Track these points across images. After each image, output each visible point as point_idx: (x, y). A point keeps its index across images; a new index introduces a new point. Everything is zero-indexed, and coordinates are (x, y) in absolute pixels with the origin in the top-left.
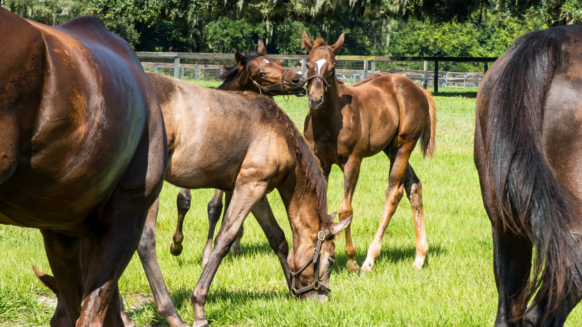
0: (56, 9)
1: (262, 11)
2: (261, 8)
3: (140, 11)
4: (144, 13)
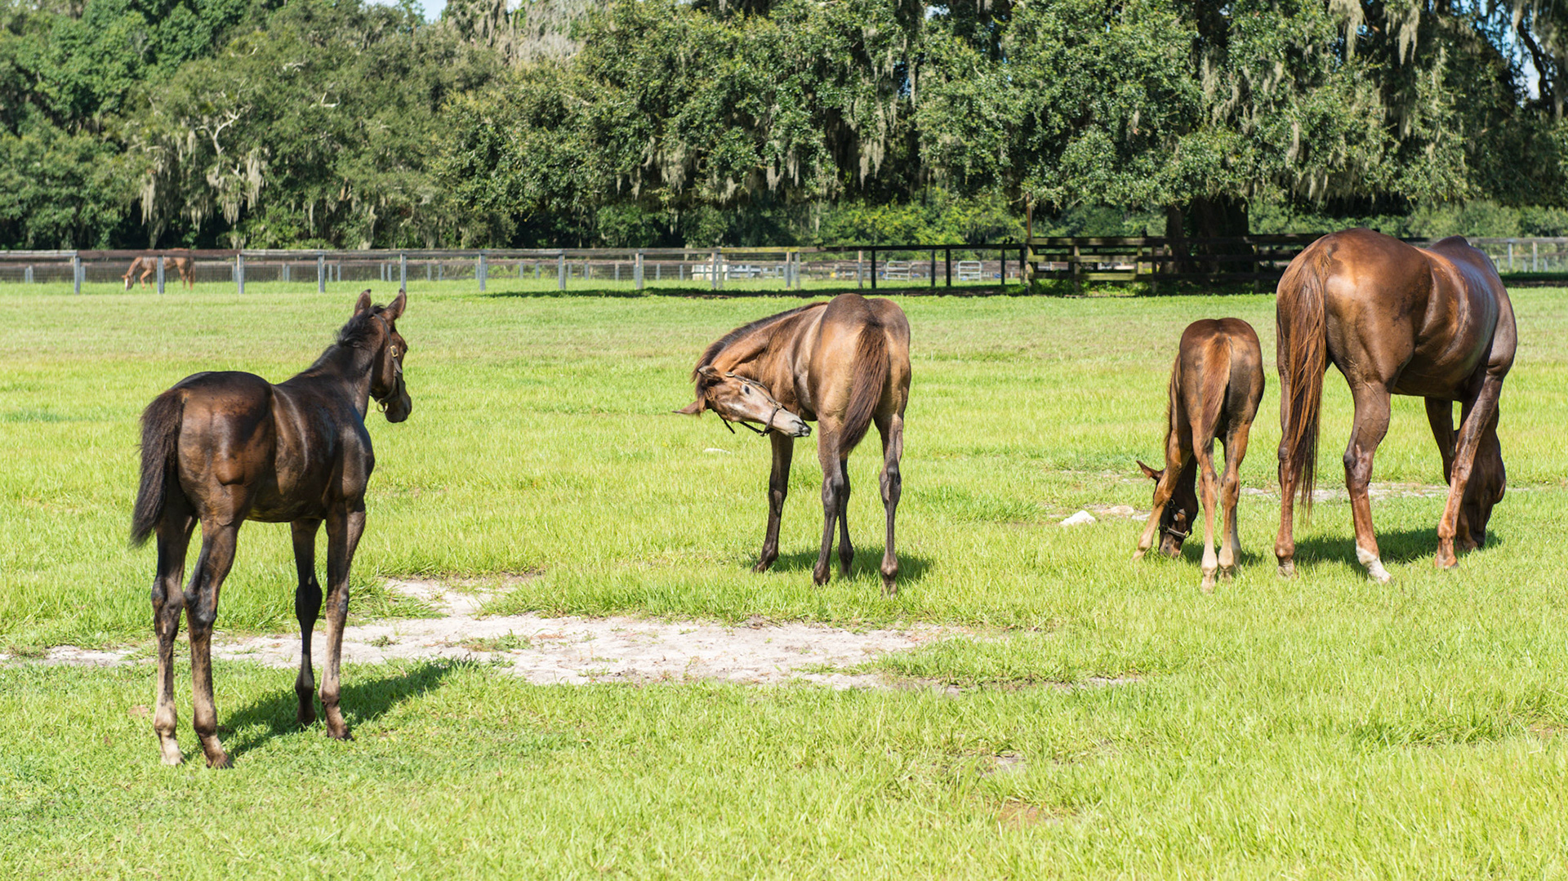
0: (414, 198)
1: (662, 198)
2: (660, 194)
3: (515, 202)
4: (519, 204)
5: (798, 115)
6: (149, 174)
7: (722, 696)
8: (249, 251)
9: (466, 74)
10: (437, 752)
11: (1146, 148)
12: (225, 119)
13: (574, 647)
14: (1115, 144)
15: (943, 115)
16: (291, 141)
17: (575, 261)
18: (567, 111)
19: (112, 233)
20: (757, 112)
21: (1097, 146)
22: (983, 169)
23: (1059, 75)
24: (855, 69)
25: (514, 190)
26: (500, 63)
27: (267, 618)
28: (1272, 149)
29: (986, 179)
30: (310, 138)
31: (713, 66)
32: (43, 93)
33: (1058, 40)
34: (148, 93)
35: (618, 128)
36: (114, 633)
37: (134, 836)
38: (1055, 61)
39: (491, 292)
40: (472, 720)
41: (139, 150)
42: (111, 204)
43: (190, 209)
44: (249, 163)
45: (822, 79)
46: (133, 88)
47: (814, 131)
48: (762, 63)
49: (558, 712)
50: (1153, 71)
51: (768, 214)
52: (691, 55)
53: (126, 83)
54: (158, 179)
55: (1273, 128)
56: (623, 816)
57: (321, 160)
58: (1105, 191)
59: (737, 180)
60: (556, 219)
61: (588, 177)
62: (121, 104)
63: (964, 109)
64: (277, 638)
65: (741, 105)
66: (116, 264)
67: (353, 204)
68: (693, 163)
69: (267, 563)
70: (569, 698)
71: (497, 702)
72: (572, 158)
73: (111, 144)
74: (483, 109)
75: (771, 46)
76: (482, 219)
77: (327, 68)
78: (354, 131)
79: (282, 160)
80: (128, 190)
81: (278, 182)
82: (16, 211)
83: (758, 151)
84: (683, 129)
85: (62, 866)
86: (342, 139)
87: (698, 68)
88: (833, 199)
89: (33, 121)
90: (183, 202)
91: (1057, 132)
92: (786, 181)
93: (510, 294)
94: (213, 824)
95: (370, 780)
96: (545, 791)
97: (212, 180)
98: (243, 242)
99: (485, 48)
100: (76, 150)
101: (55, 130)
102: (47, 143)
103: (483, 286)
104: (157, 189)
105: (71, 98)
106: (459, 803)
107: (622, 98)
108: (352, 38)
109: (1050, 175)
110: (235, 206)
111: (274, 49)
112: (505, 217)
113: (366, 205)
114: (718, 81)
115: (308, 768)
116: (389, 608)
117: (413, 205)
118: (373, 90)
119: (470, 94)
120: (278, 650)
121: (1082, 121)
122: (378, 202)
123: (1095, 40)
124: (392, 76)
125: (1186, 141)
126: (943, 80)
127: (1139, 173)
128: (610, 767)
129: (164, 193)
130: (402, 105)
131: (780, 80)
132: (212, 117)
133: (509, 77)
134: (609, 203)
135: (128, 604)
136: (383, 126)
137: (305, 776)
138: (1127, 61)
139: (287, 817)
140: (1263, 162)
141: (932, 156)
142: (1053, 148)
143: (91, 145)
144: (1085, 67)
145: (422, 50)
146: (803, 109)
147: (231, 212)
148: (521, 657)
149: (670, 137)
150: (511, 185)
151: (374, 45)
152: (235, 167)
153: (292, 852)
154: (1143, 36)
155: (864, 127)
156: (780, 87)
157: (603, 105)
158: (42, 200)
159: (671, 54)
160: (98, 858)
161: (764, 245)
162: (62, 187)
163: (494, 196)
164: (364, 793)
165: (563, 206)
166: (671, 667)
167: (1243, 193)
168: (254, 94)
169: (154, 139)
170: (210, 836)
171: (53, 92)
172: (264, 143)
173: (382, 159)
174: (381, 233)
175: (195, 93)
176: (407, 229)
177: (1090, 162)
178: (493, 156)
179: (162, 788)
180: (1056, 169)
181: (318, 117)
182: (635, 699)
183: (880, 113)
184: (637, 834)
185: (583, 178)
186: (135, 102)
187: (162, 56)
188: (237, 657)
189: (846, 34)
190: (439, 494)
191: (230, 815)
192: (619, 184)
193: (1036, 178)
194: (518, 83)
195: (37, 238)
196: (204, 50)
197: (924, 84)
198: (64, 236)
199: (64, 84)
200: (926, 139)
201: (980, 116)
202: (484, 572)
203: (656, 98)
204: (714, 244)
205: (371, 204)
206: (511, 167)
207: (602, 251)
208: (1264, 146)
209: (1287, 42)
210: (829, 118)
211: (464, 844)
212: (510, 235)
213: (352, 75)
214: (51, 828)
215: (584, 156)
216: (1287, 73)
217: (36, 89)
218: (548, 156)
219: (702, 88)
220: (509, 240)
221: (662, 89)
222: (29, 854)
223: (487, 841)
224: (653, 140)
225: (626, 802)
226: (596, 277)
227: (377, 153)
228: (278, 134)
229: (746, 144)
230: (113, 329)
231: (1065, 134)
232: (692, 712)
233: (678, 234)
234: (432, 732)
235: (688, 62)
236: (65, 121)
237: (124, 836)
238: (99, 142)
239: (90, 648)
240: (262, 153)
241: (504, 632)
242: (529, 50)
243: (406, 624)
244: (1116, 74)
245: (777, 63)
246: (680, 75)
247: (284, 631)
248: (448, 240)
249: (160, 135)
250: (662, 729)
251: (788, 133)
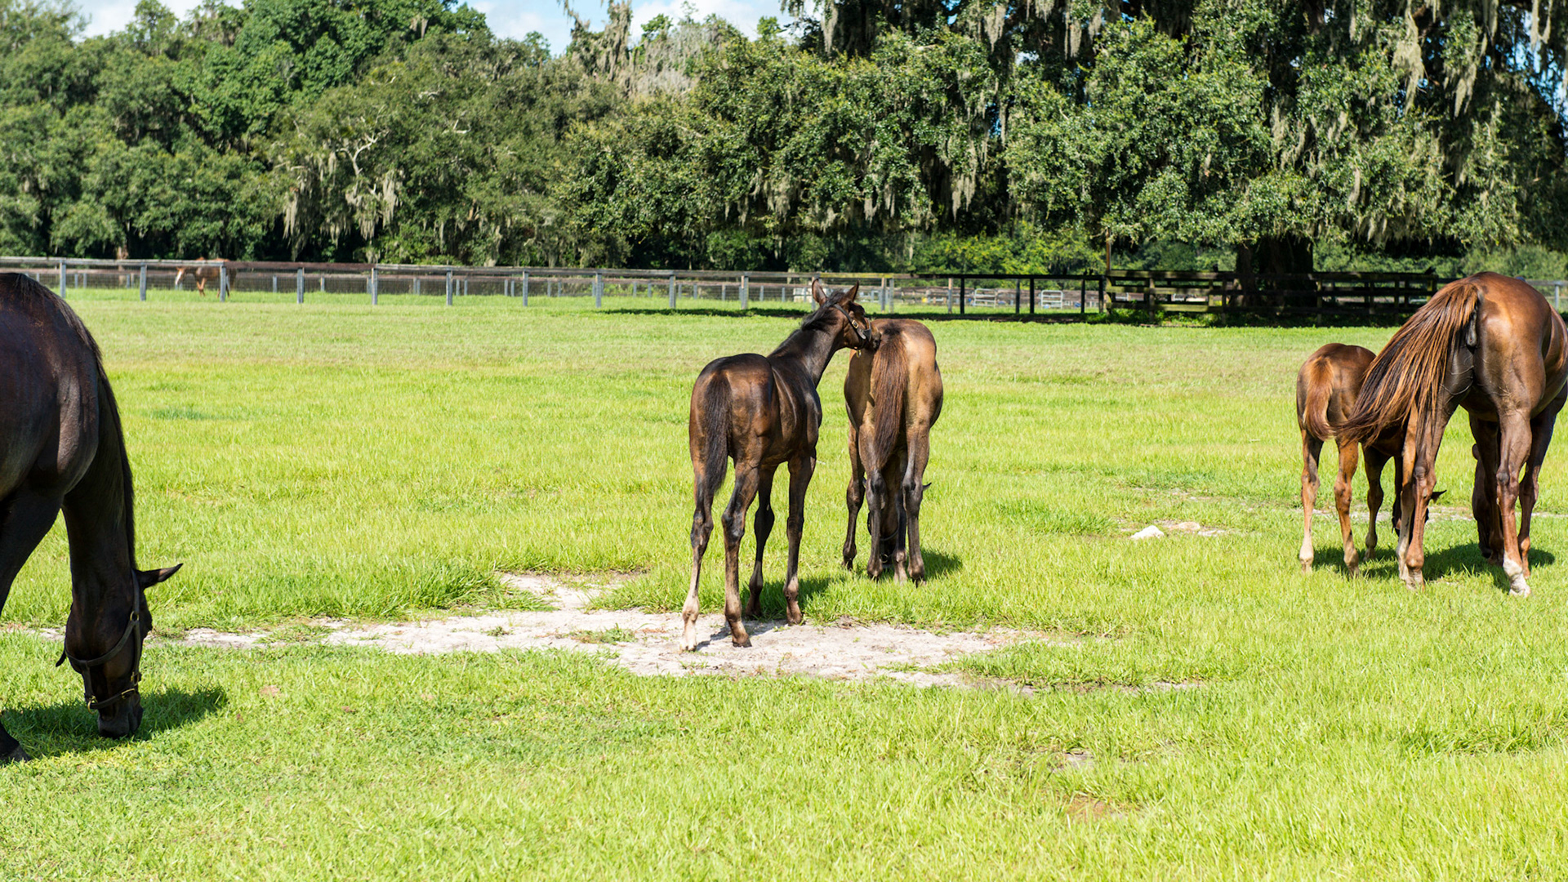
0: (537, 220)
1: (767, 226)
2: (765, 221)
3: (630, 226)
4: (634, 227)
5: (895, 150)
6: (292, 192)
7: (812, 690)
8: (383, 266)
9: (588, 106)
10: (545, 736)
11: (1217, 189)
12: (364, 142)
13: (675, 641)
14: (1190, 185)
15: (1029, 154)
16: (424, 164)
17: (684, 282)
18: (681, 142)
19: (256, 246)
20: (857, 147)
21: (1172, 186)
22: (1066, 204)
23: (1138, 119)
24: (949, 109)
25: (629, 215)
26: (620, 96)
27: (391, 608)
28: (1336, 194)
29: (1070, 215)
30: (441, 162)
31: (818, 104)
32: (196, 115)
33: (1138, 86)
34: (293, 117)
35: (728, 159)
36: (249, 617)
37: (262, 807)
38: (1135, 106)
39: (607, 309)
40: (579, 707)
41: (283, 170)
42: (256, 218)
43: (329, 225)
44: (385, 184)
45: (918, 118)
46: (279, 111)
47: (910, 166)
48: (863, 102)
49: (660, 701)
50: (1225, 117)
51: (865, 242)
52: (797, 93)
53: (273, 107)
54: (300, 196)
55: (1336, 174)
56: (717, 801)
57: (452, 182)
58: (1177, 228)
59: (837, 210)
60: (668, 242)
61: (699, 204)
62: (268, 127)
63: (1049, 149)
64: (400, 625)
65: (843, 140)
66: (260, 275)
67: (481, 224)
68: (797, 193)
69: (392, 556)
70: (669, 689)
71: (602, 691)
72: (684, 186)
73: (258, 163)
74: (603, 137)
75: (871, 86)
76: (600, 241)
77: (459, 96)
78: (483, 156)
79: (416, 182)
80: (273, 206)
81: (412, 202)
82: (168, 223)
83: (857, 183)
84: (788, 161)
85: (194, 833)
86: (472, 163)
87: (803, 105)
88: (925, 229)
89: (186, 140)
90: (323, 218)
91: (1135, 172)
92: (882, 212)
93: (624, 311)
94: (335, 797)
95: (483, 761)
96: (645, 775)
97: (350, 199)
98: (378, 256)
99: (606, 82)
100: (225, 168)
101: (206, 149)
102: (199, 161)
103: (599, 303)
104: (299, 206)
105: (222, 120)
106: (565, 785)
107: (733, 132)
108: (483, 70)
109: (1128, 212)
110: (371, 223)
111: (411, 79)
112: (621, 240)
113: (493, 225)
114: (821, 117)
115: (425, 748)
116: (505, 601)
117: (535, 226)
118: (502, 118)
119: (591, 124)
120: (399, 637)
121: (1161, 162)
122: (504, 222)
123: (1173, 87)
124: (520, 105)
125: (1256, 184)
126: (1031, 122)
127: (1211, 213)
128: (706, 754)
129: (305, 210)
130: (528, 133)
131: (879, 118)
132: (352, 139)
133: (628, 109)
134: (718, 229)
135: (262, 591)
136: (510, 152)
137: (423, 755)
138: (1202, 107)
139: (405, 793)
140: (1327, 204)
141: (1019, 192)
142: (1131, 187)
143: (239, 163)
144: (1163, 112)
145: (548, 82)
146: (900, 146)
147: (367, 229)
148: (625, 649)
149: (776, 169)
150: (627, 209)
151: (503, 77)
152: (372, 187)
153: (408, 826)
154: (1218, 85)
155: (957, 163)
156: (879, 125)
157: (714, 137)
158: (192, 214)
159: (778, 91)
160: (228, 827)
161: (861, 271)
162: (211, 202)
163: (611, 219)
164: (477, 772)
165: (675, 230)
166: (765, 662)
167: (1308, 233)
168: (391, 119)
169: (298, 160)
170: (333, 809)
171: (205, 114)
172: (400, 165)
173: (508, 183)
174: (507, 251)
175: (337, 118)
176: (529, 248)
177: (1164, 201)
178: (611, 182)
179: (289, 762)
180: (1133, 207)
181: (450, 142)
182: (731, 691)
183: (972, 151)
184: (730, 817)
185: (694, 204)
186: (281, 124)
187: (307, 83)
188: (362, 643)
189: (942, 77)
190: (554, 496)
191: (352, 790)
192: (727, 210)
193: (1115, 215)
194: (636, 115)
195: (187, 248)
196: (346, 78)
197: (1014, 125)
198: (212, 248)
199: (216, 107)
200: (1014, 176)
201: (1064, 156)
202: (594, 569)
203: (764, 132)
204: (817, 269)
205: (497, 224)
206: (627, 193)
207: (710, 273)
208: (1328, 190)
209: (1352, 93)
210: (924, 154)
211: (569, 823)
212: (625, 256)
213: (482, 104)
214: (185, 798)
215: (695, 184)
216: (1351, 123)
217: (190, 110)
218: (662, 183)
219: (807, 124)
220: (624, 261)
221: (770, 124)
222: (164, 820)
223: (590, 820)
224: (760, 171)
225: (720, 787)
226: (705, 297)
227: (504, 177)
228: (412, 158)
229: (846, 177)
230: (255, 334)
231: (1143, 174)
232: (784, 704)
233: (782, 258)
234: (541, 717)
235: (794, 100)
236: (216, 141)
237: (253, 807)
238: (246, 160)
239: (226, 631)
240: (398, 175)
241: (610, 626)
242: (647, 84)
243: (519, 616)
244: (1190, 119)
245: (877, 102)
246: (786, 111)
247: (406, 620)
248: (567, 259)
249: (303, 156)
250: (756, 720)
251: (886, 168)
